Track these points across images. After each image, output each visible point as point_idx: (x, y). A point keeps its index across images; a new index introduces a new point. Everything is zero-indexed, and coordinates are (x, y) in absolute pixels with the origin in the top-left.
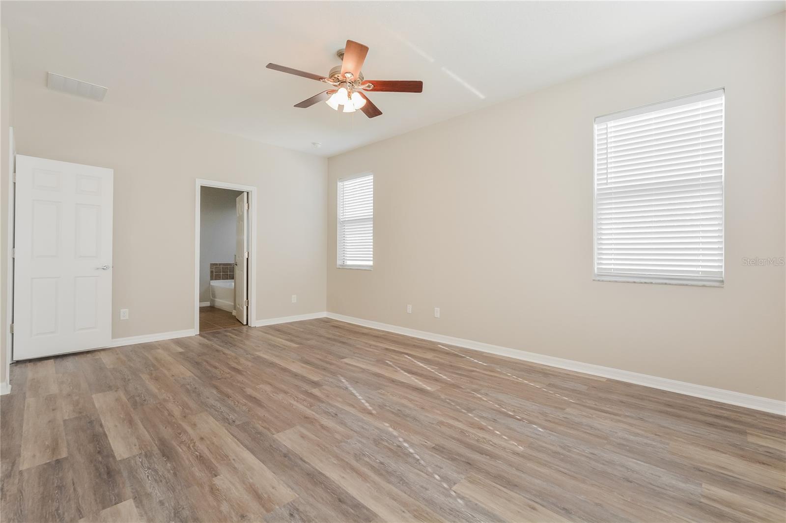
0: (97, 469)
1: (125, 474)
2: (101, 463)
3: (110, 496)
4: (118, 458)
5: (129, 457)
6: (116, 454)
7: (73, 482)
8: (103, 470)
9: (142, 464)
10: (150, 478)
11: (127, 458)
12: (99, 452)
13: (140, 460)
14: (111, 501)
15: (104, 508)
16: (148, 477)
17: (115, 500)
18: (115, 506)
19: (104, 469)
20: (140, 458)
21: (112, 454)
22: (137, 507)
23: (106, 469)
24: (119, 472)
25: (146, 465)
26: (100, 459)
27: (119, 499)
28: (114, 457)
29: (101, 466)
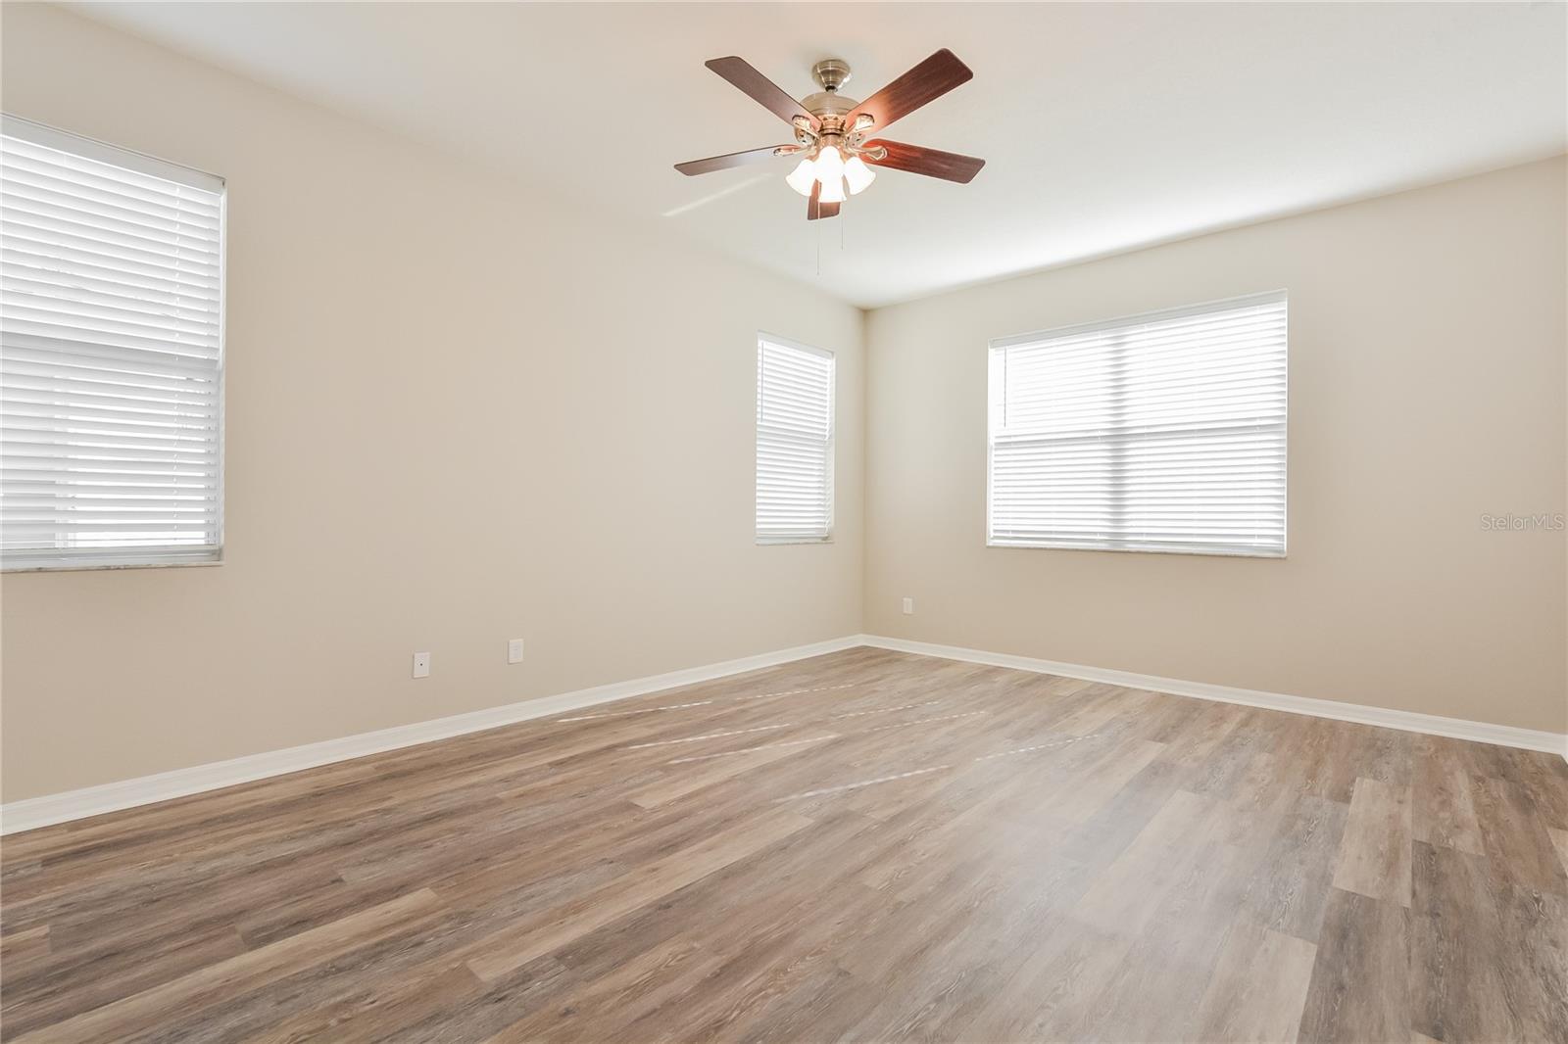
0: (1361, 956)
1: (1320, 918)
2: (1347, 963)
3: (1359, 907)
4: (1314, 948)
5: (1296, 937)
6: (1314, 958)
7: (1410, 962)
8: (1352, 948)
9: (1284, 913)
10: (1291, 890)
11: (1301, 937)
12: (1341, 988)
13: (1281, 920)
14: (1360, 901)
15: (1373, 900)
16: (1291, 894)
17: (1354, 898)
18: (1358, 892)
19: (1349, 949)
20: (1279, 924)
21: (1320, 964)
22: (1332, 876)
23: (1345, 946)
24: (1326, 926)
25: (1279, 908)
26: (1346, 971)
27: (1347, 896)
28: (1319, 955)
29: (1352, 956)
